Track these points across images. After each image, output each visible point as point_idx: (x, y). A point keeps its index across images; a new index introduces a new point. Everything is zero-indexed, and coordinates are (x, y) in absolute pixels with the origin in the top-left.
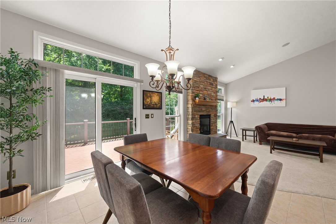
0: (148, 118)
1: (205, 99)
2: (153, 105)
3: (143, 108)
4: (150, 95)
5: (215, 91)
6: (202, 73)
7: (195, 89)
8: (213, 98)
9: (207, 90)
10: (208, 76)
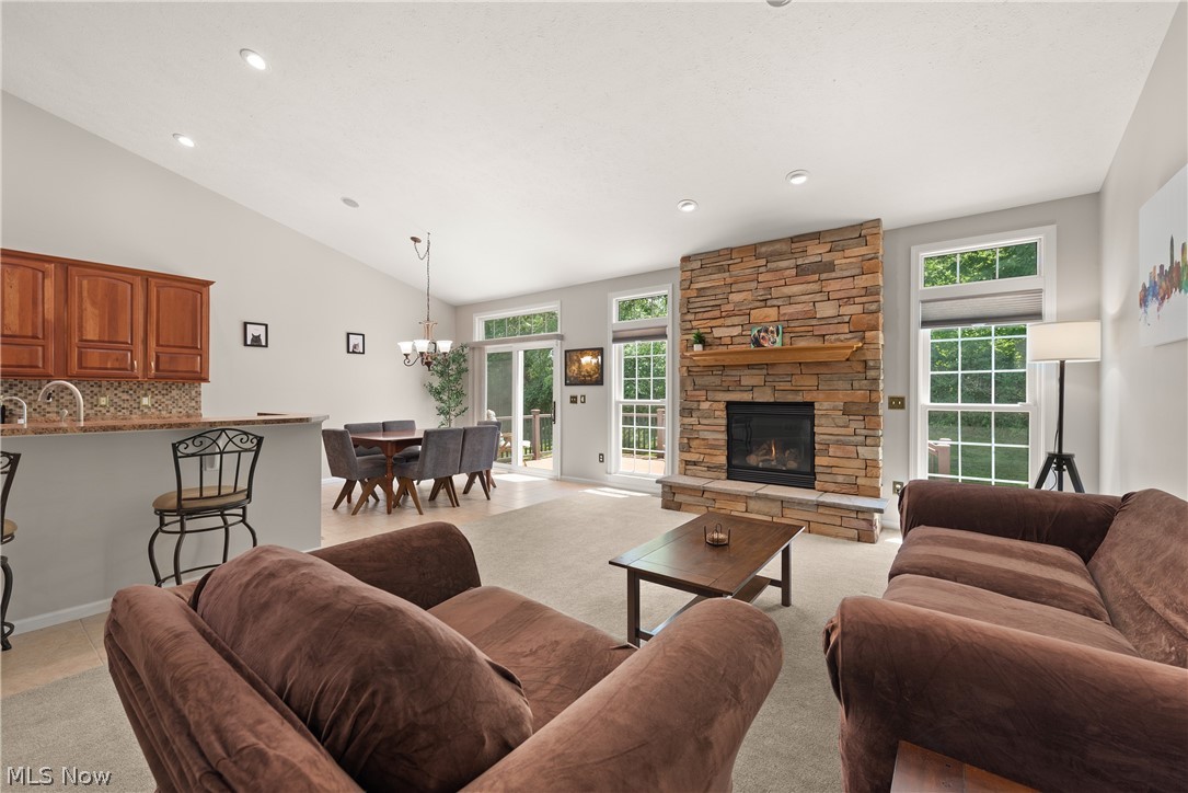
1: (757, 342)
2: (584, 376)
3: (566, 384)
4: (578, 357)
5: (854, 293)
6: (741, 249)
7: (700, 316)
8: (832, 329)
9: (775, 302)
10: (784, 247)
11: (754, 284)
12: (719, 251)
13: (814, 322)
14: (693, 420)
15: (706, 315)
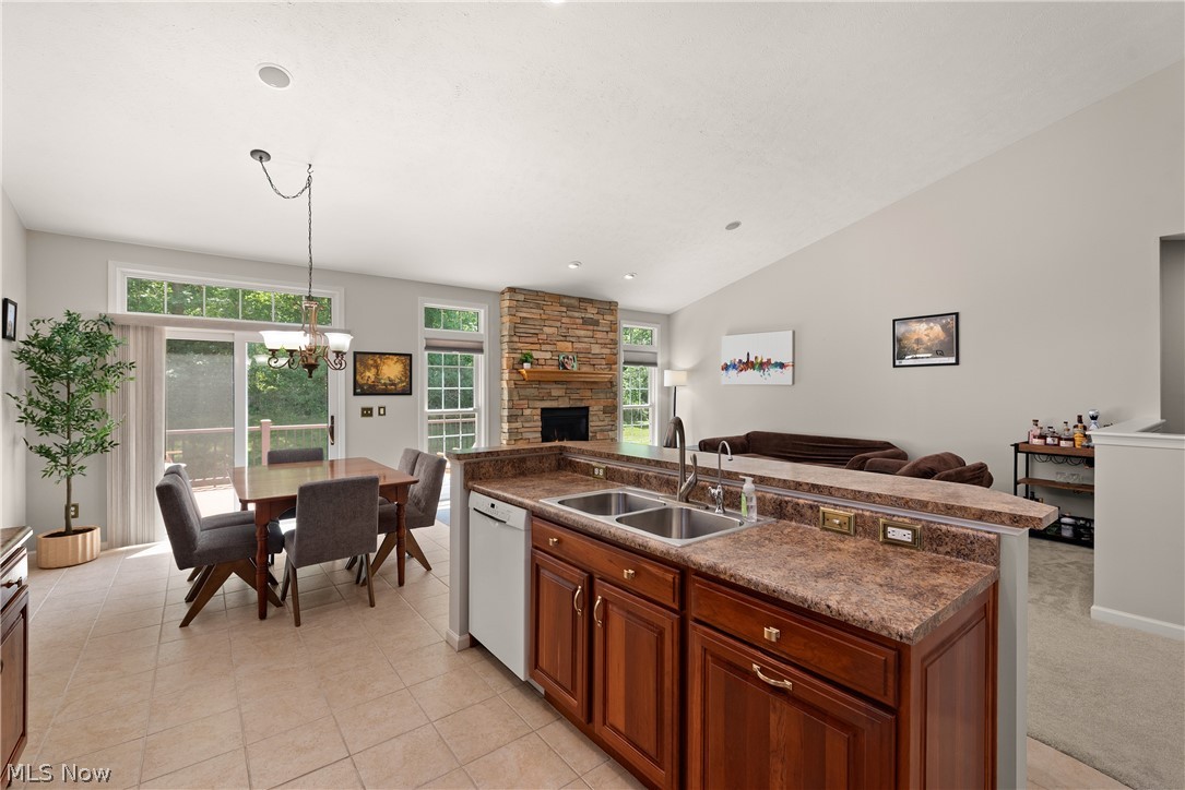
0: (371, 415)
1: (563, 365)
2: (385, 384)
3: (355, 394)
4: (375, 361)
5: (607, 341)
6: (551, 295)
7: (523, 340)
8: (598, 361)
9: (571, 339)
10: (575, 303)
11: (559, 324)
12: (537, 292)
13: (590, 356)
14: (518, 425)
15: (528, 340)
